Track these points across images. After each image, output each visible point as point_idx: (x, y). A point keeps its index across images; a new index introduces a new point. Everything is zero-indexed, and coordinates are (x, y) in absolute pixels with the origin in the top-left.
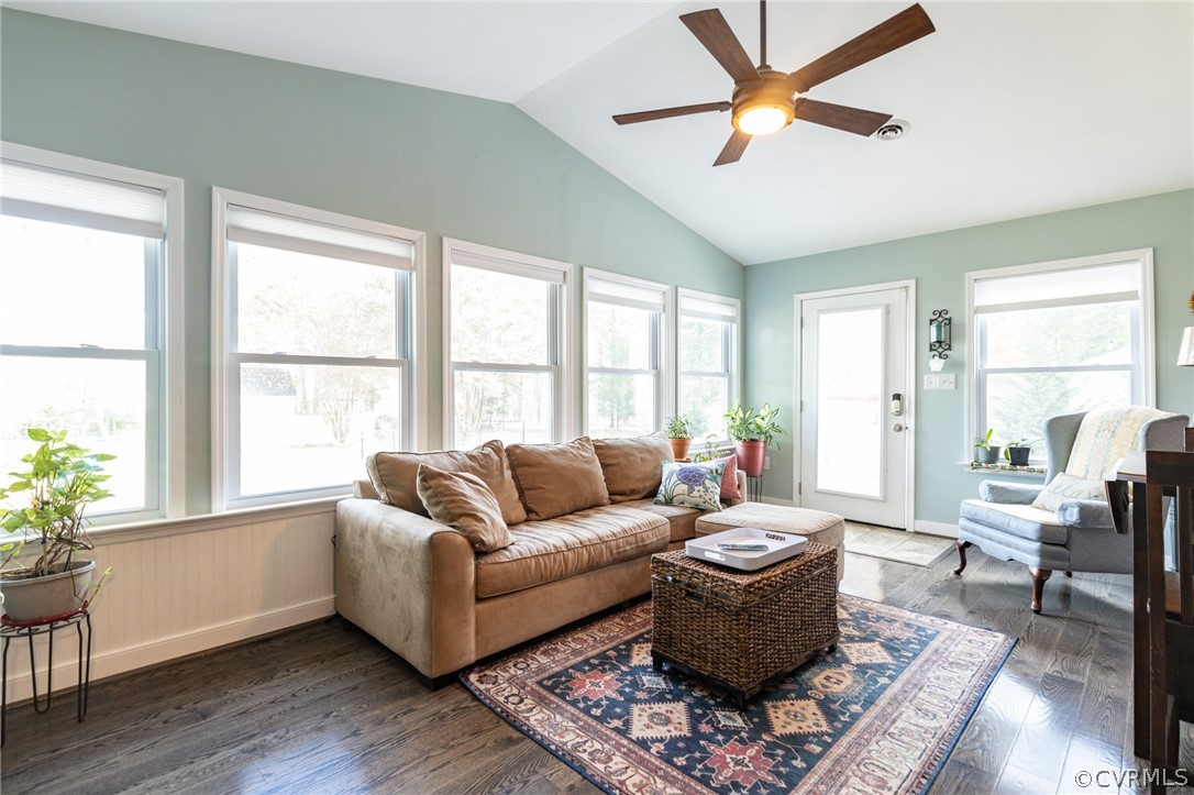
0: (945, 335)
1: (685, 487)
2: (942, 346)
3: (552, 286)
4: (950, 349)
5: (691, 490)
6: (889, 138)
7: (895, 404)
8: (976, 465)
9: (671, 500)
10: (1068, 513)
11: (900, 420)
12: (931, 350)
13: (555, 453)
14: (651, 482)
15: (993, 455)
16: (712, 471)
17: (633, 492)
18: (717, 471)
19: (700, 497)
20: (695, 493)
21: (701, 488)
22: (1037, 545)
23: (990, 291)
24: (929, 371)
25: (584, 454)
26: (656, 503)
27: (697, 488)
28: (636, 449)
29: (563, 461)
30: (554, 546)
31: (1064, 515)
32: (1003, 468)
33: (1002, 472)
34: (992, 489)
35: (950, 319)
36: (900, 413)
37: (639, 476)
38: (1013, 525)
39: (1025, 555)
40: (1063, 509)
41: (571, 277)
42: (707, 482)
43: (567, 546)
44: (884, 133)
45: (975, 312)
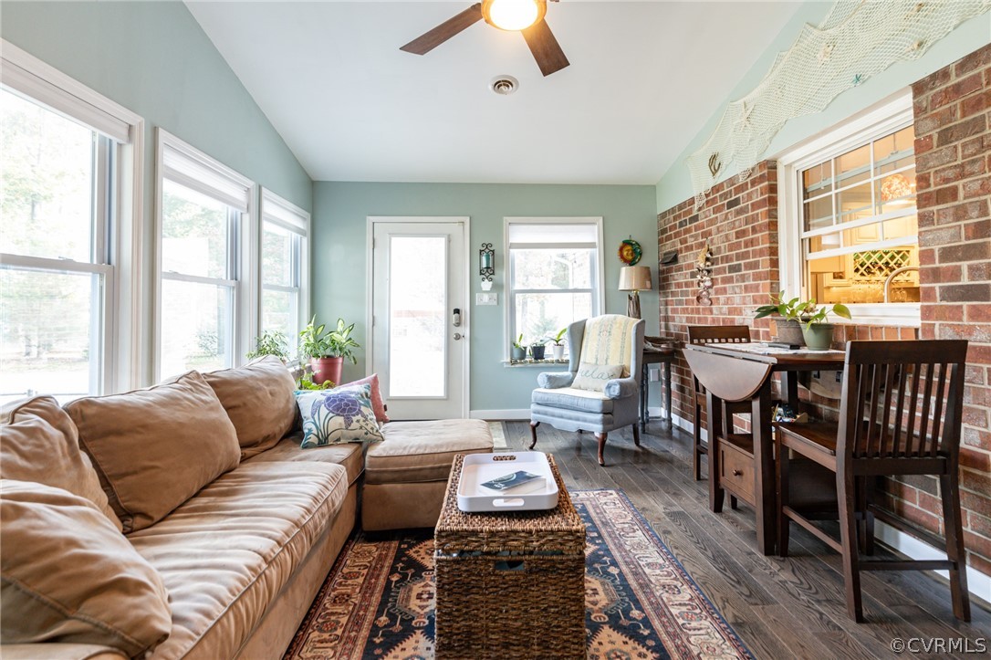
0: (490, 262)
1: (340, 420)
2: (489, 272)
3: (103, 140)
4: (493, 274)
5: (348, 422)
6: (502, 92)
7: (454, 316)
8: (513, 362)
9: (326, 438)
10: (612, 389)
11: (460, 330)
12: (481, 274)
13: (162, 404)
14: (286, 421)
15: (523, 353)
16: (362, 395)
17: (267, 439)
18: (366, 394)
19: (361, 428)
20: (354, 425)
21: (359, 417)
22: (600, 417)
23: (520, 233)
24: (481, 291)
25: (204, 397)
26: (306, 447)
27: (355, 419)
28: (262, 380)
29: (180, 416)
30: (251, 568)
31: (609, 392)
32: (531, 362)
33: (531, 365)
34: (550, 378)
35: (493, 251)
36: (458, 324)
37: (273, 416)
38: (581, 404)
39: (591, 425)
40: (609, 387)
41: (141, 135)
42: (363, 408)
43: (265, 559)
44: (499, 87)
45: (510, 248)
